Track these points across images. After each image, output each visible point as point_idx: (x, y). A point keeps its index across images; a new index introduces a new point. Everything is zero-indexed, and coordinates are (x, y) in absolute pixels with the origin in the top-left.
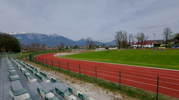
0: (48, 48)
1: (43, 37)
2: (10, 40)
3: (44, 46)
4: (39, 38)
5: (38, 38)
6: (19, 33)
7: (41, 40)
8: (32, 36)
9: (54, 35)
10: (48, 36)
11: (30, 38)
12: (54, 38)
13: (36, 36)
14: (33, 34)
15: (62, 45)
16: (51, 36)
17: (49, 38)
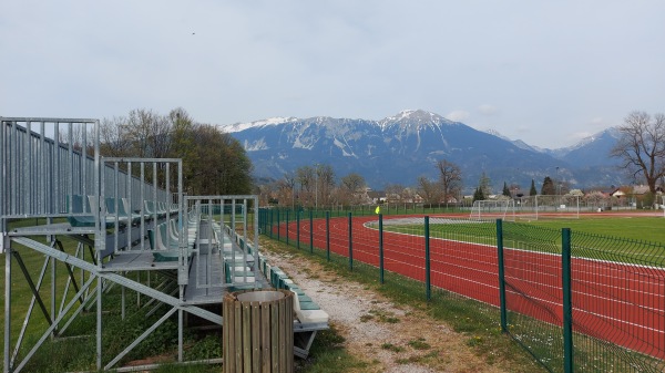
0: (372, 194)
1: (358, 135)
2: (218, 155)
3: (354, 183)
4: (337, 142)
5: (332, 141)
6: (260, 124)
7: (345, 154)
8: (306, 134)
9: (412, 120)
10: (378, 129)
11: (298, 144)
12: (413, 136)
13: (323, 130)
14: (313, 126)
15: (449, 181)
16: (397, 126)
17: (387, 140)
